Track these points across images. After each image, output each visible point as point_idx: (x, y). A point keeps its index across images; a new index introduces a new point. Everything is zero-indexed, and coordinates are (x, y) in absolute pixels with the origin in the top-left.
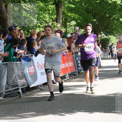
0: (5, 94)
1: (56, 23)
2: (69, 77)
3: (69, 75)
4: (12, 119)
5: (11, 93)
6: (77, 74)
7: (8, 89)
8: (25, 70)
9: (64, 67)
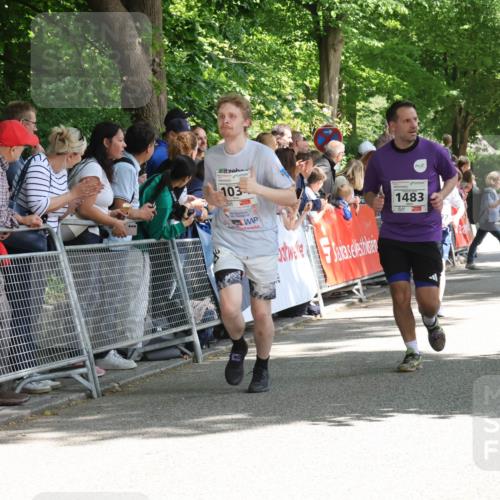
0: (142, 351)
1: (319, 101)
2: (364, 291)
3: (363, 285)
4: (169, 435)
5: (163, 345)
7: (154, 331)
9: (347, 257)
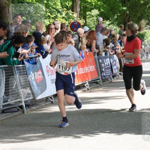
0: (2, 109)
1: (72, 12)
2: (89, 86)
3: (89, 83)
4: (13, 142)
5: (11, 107)
6: (100, 81)
7: (7, 101)
8: (30, 76)
9: (83, 73)
